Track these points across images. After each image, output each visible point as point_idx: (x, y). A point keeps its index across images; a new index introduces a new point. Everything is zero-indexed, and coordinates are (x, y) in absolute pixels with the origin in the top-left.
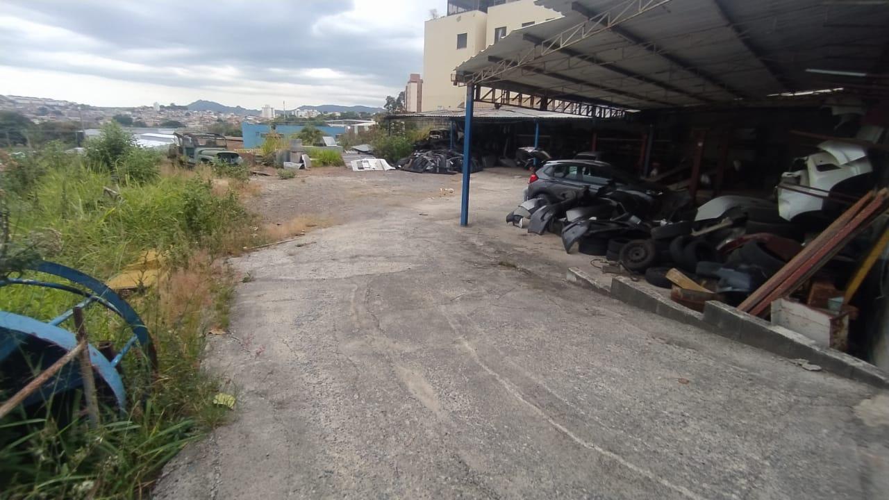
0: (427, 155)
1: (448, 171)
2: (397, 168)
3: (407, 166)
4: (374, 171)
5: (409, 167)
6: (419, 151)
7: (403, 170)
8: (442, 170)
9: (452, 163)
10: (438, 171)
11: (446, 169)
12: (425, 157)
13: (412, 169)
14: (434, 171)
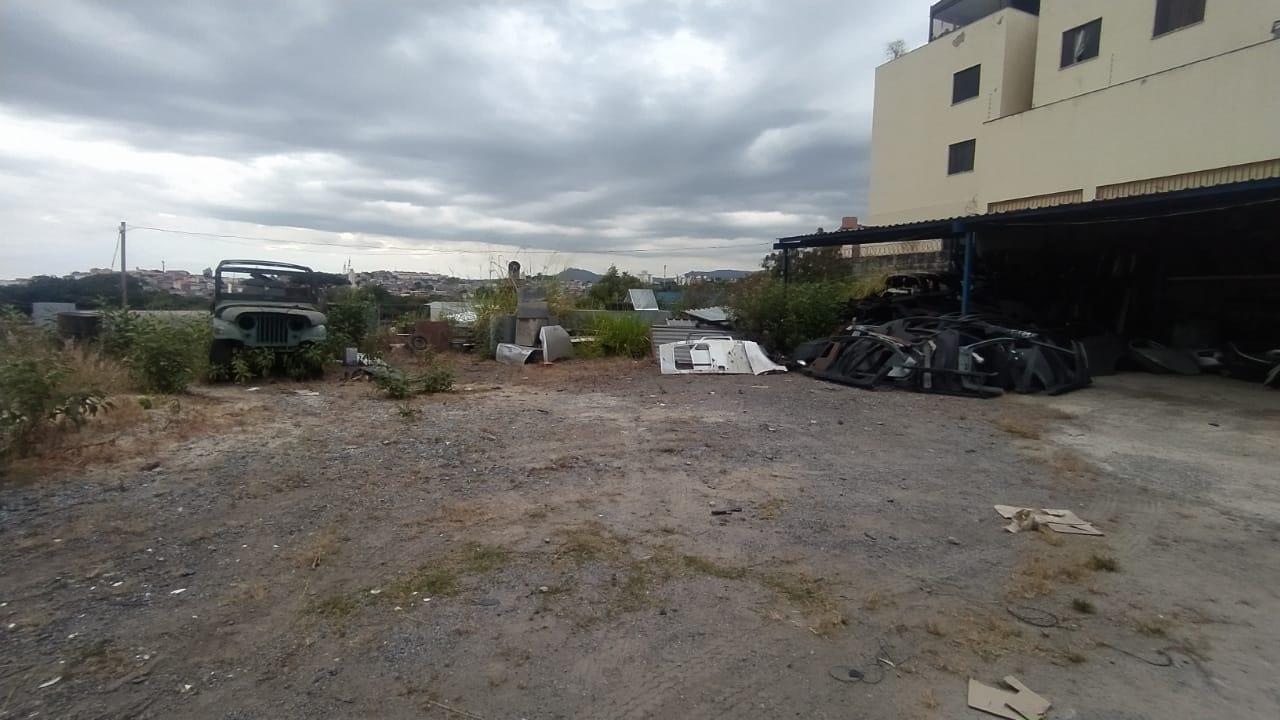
0: (889, 332)
1: (967, 385)
2: (793, 368)
3: (822, 363)
4: (720, 375)
5: (829, 368)
6: (860, 321)
7: (809, 374)
8: (944, 382)
9: (980, 359)
10: (927, 385)
11: (958, 378)
12: (881, 337)
13: (840, 376)
14: (913, 383)
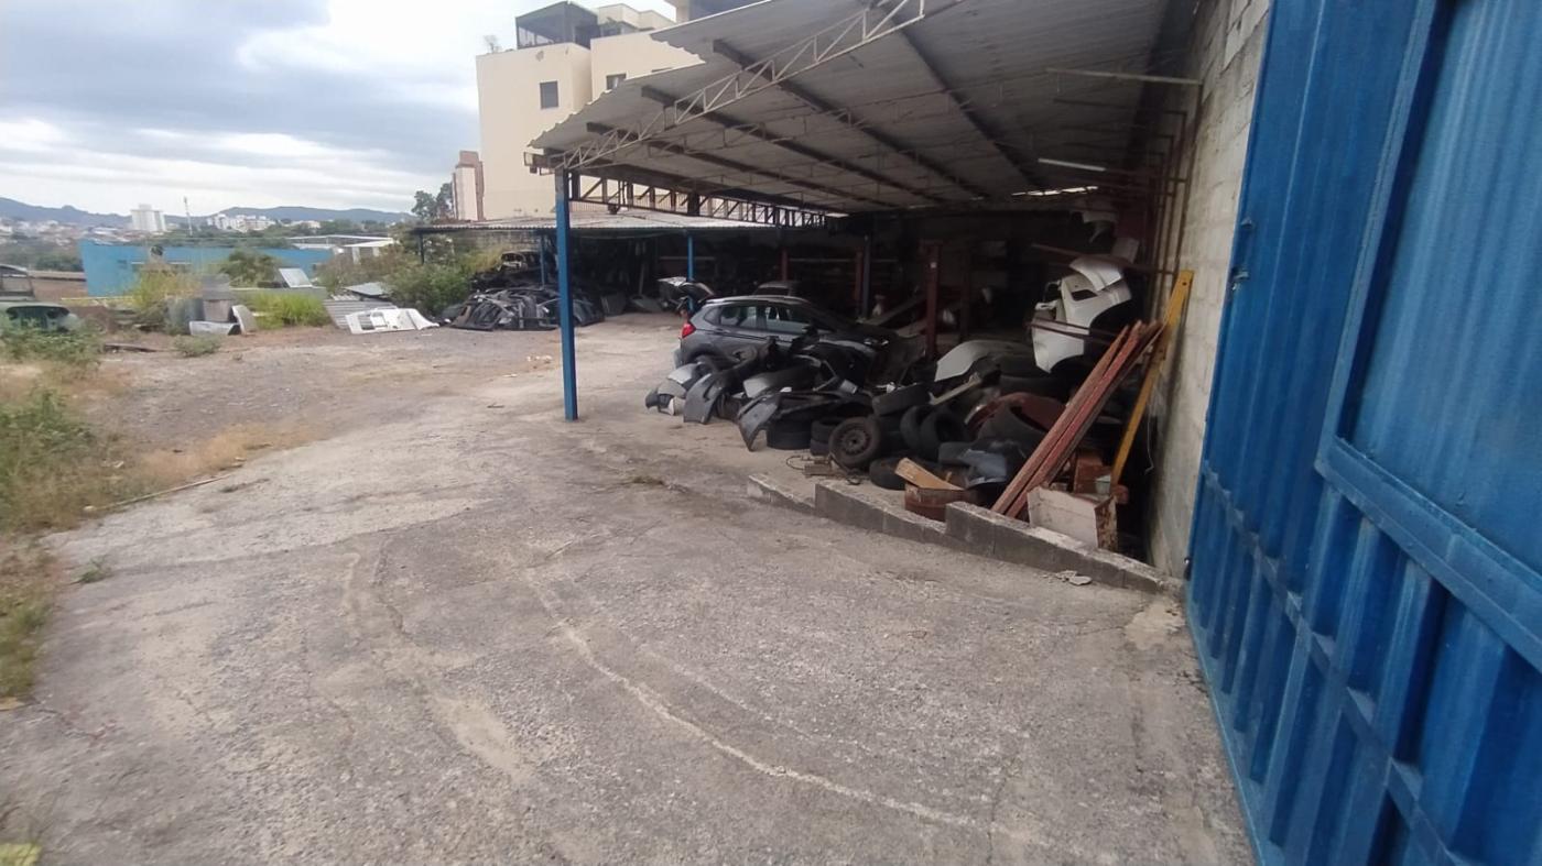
0: (499, 298)
1: (541, 324)
2: (443, 324)
3: (461, 319)
4: (396, 332)
5: (467, 321)
6: (482, 291)
7: (454, 327)
8: (531, 324)
9: (547, 311)
10: (522, 326)
11: (537, 321)
12: (495, 302)
13: (472, 325)
14: (514, 326)
